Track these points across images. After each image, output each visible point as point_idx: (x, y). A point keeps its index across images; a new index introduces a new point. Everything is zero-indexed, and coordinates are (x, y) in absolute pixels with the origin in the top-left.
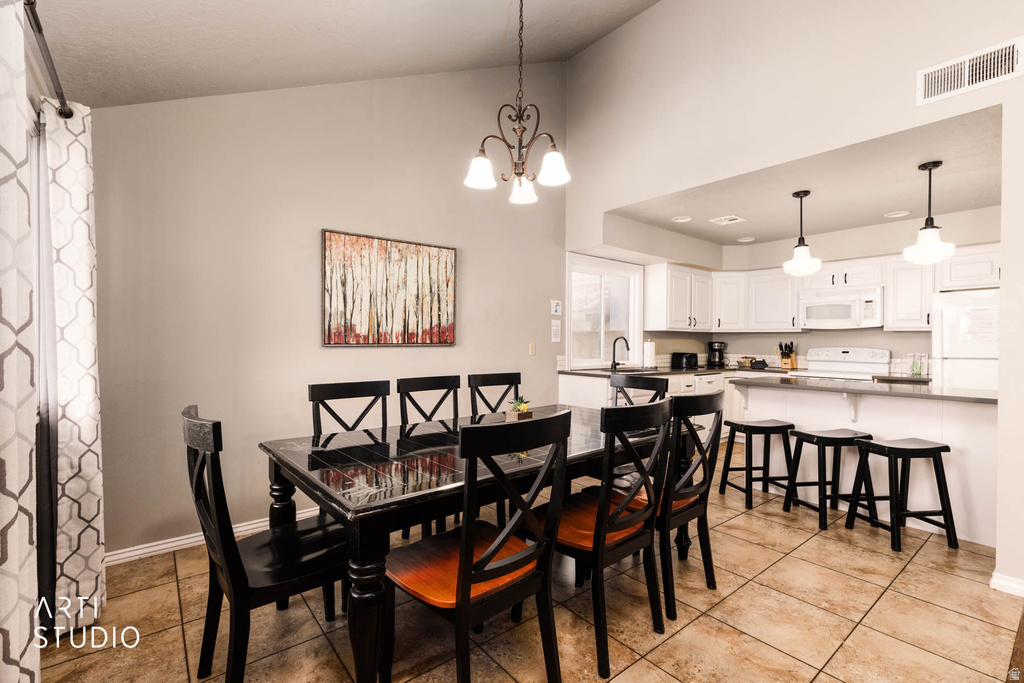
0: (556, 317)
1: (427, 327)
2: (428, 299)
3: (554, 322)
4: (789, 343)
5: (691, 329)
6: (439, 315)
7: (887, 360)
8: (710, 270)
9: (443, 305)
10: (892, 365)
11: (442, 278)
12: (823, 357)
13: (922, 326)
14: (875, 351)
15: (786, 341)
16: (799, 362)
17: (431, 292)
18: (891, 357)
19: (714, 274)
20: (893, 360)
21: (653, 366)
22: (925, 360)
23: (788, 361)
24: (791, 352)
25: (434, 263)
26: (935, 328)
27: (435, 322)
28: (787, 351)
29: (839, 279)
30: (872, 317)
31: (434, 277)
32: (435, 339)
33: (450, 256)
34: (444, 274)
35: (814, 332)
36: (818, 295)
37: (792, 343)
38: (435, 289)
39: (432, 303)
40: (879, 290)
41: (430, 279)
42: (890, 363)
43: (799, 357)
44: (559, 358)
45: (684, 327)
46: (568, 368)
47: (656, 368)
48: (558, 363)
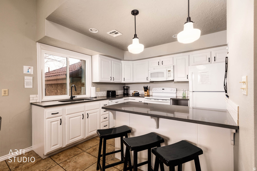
3: (26, 77)
4: (146, 86)
5: (112, 81)
7: (175, 92)
8: (121, 60)
10: (177, 93)
12: (157, 91)
13: (186, 80)
14: (172, 88)
15: (146, 85)
16: (150, 93)
18: (177, 91)
19: (122, 61)
20: (178, 92)
21: (95, 96)
22: (186, 91)
23: (146, 92)
24: (147, 89)
26: (190, 80)
28: (146, 89)
29: (161, 63)
30: (170, 76)
35: (154, 82)
36: (154, 69)
37: (147, 86)
40: (172, 67)
42: (176, 93)
43: (150, 91)
44: (31, 96)
45: (108, 80)
46: (40, 101)
47: (96, 97)
48: (31, 99)
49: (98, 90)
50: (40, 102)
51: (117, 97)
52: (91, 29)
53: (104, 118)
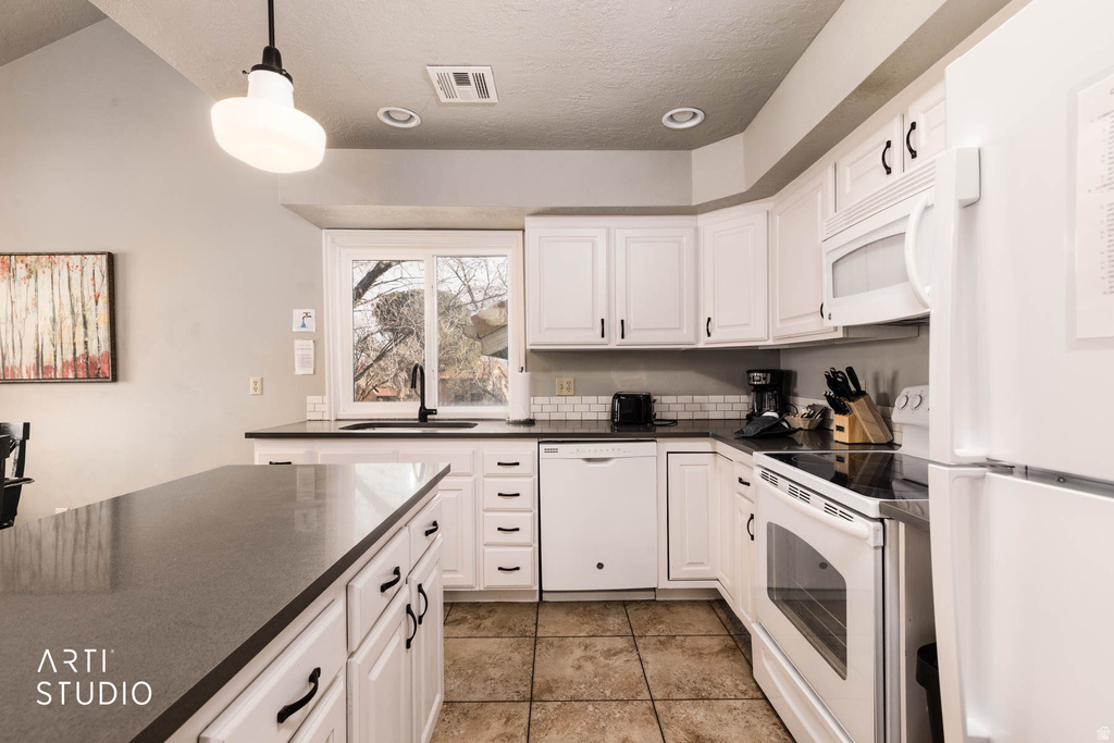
0: (303, 336)
1: (70, 357)
2: (69, 322)
3: (298, 343)
6: (86, 343)
9: (91, 327)
11: (89, 294)
17: (73, 312)
23: (843, 421)
25: (76, 275)
27: (80, 350)
31: (76, 292)
32: (81, 374)
33: (99, 263)
34: (91, 288)
38: (78, 309)
39: (74, 325)
41: (71, 296)
44: (310, 399)
45: (589, 339)
46: (330, 416)
47: (530, 422)
48: (310, 407)
49: (565, 386)
50: (333, 419)
51: (659, 430)
52: (388, 109)
53: (499, 529)
